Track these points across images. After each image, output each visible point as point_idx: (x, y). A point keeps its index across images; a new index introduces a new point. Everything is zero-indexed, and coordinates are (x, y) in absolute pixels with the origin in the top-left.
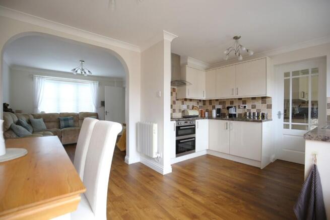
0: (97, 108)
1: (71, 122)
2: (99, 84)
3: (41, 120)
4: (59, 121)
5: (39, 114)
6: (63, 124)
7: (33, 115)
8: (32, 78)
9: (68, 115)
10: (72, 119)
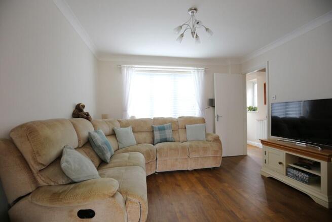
0: (203, 109)
1: (168, 134)
2: (205, 71)
3: (129, 129)
4: (153, 131)
5: (127, 120)
6: (158, 136)
7: (119, 121)
8: (120, 69)
9: (164, 121)
10: (171, 127)
